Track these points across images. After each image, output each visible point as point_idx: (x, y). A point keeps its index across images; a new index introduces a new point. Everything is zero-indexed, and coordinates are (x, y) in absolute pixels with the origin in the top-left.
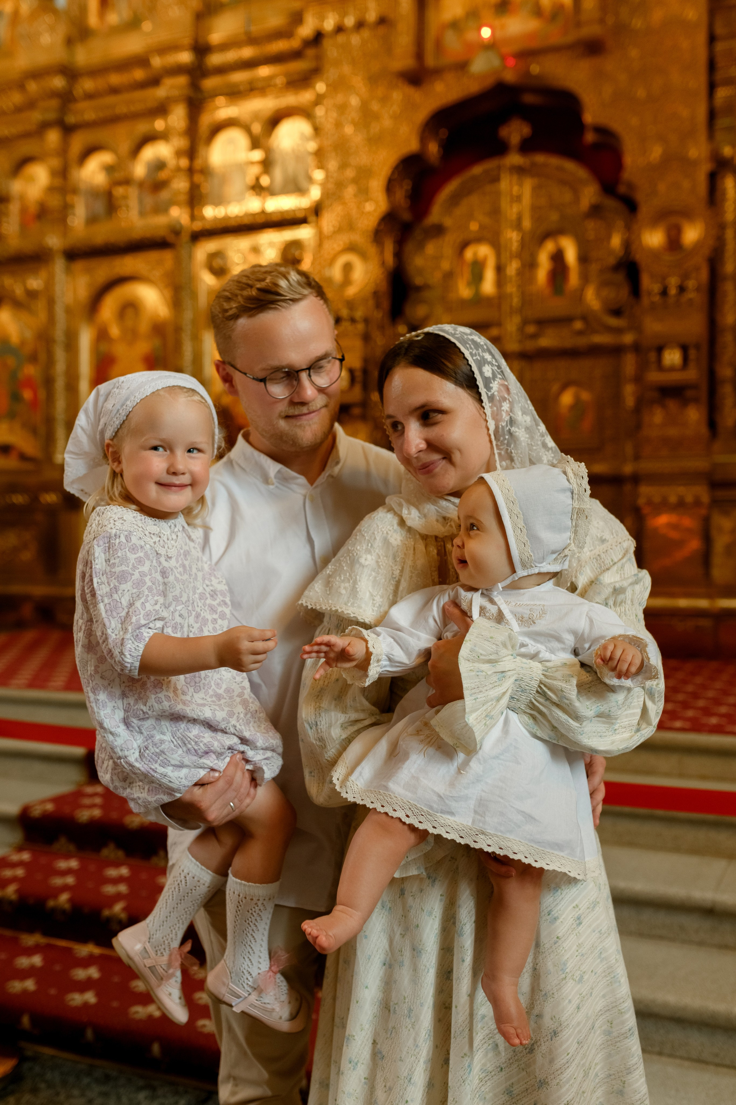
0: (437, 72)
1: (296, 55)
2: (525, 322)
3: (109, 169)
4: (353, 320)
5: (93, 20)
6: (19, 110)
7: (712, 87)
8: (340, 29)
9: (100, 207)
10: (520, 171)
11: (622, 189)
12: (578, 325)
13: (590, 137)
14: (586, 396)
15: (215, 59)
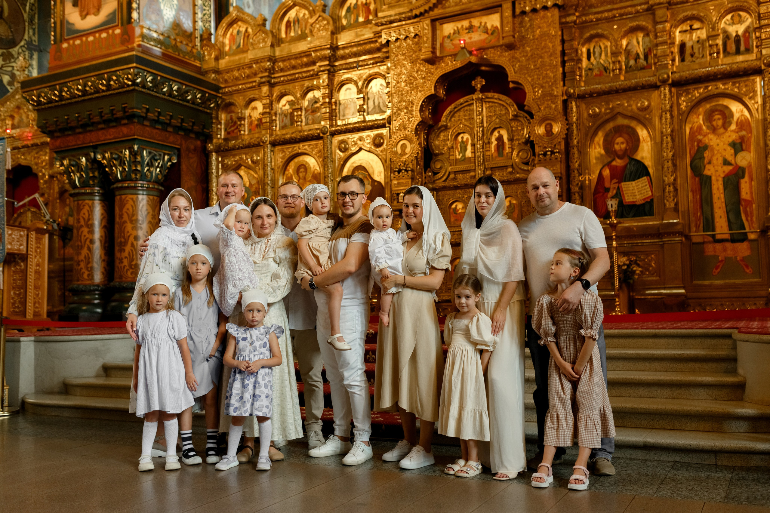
0: (442, 58)
1: (378, 50)
2: (486, 169)
3: (291, 103)
4: (406, 170)
5: (283, 35)
6: (248, 77)
7: (563, 63)
8: (397, 39)
9: (287, 121)
10: (481, 100)
11: (526, 108)
12: (510, 170)
13: (511, 85)
14: (514, 202)
15: (341, 52)
